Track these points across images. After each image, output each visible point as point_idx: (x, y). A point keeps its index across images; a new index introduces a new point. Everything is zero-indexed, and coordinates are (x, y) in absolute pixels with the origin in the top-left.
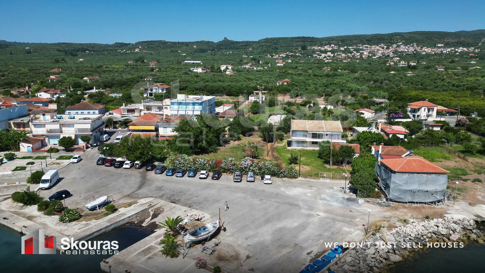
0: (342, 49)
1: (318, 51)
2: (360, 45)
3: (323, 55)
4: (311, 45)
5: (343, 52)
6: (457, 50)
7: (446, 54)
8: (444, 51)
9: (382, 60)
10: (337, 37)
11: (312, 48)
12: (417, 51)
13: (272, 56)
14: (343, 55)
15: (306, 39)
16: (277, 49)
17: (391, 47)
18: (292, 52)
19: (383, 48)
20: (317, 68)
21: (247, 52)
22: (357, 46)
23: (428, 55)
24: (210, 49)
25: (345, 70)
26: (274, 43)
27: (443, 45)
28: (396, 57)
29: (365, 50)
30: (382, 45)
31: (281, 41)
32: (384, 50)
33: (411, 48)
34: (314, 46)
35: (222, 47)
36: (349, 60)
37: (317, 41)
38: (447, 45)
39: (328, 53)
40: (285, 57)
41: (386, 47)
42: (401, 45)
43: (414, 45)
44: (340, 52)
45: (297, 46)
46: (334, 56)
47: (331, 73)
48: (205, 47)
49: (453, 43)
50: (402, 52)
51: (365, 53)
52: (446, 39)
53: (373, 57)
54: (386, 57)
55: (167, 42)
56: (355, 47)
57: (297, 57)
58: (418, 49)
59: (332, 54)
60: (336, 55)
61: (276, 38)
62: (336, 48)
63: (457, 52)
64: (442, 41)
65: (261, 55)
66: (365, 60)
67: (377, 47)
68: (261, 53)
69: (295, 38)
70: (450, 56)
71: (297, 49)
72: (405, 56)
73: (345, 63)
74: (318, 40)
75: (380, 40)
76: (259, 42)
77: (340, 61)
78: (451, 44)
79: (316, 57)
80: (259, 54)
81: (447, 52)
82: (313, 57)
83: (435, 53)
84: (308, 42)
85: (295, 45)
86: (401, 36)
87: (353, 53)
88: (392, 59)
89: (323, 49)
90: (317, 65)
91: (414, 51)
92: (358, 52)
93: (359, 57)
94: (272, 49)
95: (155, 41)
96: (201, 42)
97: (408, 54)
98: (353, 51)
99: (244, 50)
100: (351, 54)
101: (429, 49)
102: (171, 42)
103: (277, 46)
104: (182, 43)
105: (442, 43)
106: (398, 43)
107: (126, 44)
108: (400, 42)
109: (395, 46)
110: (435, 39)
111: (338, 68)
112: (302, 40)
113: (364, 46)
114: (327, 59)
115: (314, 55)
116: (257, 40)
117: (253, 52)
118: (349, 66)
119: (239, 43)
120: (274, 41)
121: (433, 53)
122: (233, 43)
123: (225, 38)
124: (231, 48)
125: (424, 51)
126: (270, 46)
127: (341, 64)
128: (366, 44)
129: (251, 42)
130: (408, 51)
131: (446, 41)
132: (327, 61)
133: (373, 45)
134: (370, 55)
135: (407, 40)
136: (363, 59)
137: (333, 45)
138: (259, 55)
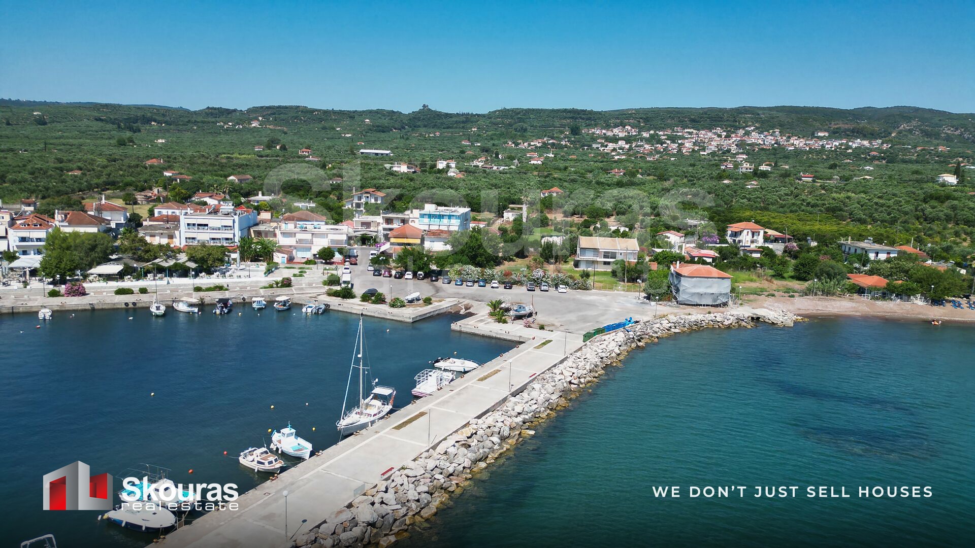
0: (645, 135)
1: (602, 138)
2: (679, 129)
3: (611, 146)
4: (588, 126)
5: (648, 141)
6: (850, 144)
7: (830, 150)
8: (827, 146)
9: (716, 158)
10: (638, 111)
11: (590, 132)
12: (779, 144)
13: (517, 144)
14: (647, 147)
15: (579, 114)
16: (525, 130)
17: (733, 135)
18: (552, 138)
19: (720, 136)
20: (601, 171)
21: (469, 135)
22: (673, 130)
23: (798, 152)
24: (396, 126)
25: (649, 175)
26: (518, 118)
27: (827, 134)
28: (742, 153)
29: (687, 138)
30: (719, 130)
31: (531, 116)
32: (721, 140)
33: (770, 138)
34: (594, 128)
35: (419, 123)
36: (657, 156)
37: (599, 118)
38: (835, 134)
39: (620, 142)
40: (540, 147)
41: (725, 134)
42: (753, 131)
43: (775, 132)
44: (642, 141)
45: (563, 126)
46: (630, 149)
47: (625, 180)
48: (385, 122)
49: (845, 131)
50: (752, 145)
51: (687, 145)
52: (833, 123)
53: (701, 153)
54: (724, 153)
55: (313, 111)
56: (669, 132)
57: (561, 147)
58: (782, 140)
59: (626, 143)
60: (634, 145)
61: (523, 110)
62: (634, 134)
63: (850, 147)
64: (826, 127)
65: (496, 142)
66: (687, 158)
67: (710, 134)
68: (495, 137)
69: (558, 111)
70: (837, 154)
71: (562, 132)
72: (758, 152)
73: (649, 162)
74: (600, 116)
75: (715, 121)
76: (490, 116)
77: (641, 157)
78: (842, 132)
79: (598, 148)
80: (492, 139)
81: (831, 148)
82: (592, 149)
83: (810, 148)
84: (583, 119)
85: (557, 124)
86: (753, 114)
87: (665, 143)
88: (735, 157)
89: (610, 134)
90: (600, 165)
91: (775, 143)
92: (673, 142)
93: (675, 151)
94: (516, 130)
95: (286, 107)
96: (378, 112)
97: (763, 149)
98: (666, 139)
99: (462, 130)
100: (662, 145)
101: (802, 140)
102: (319, 111)
103: (525, 125)
104: (341, 113)
105: (825, 131)
106: (747, 127)
107: (227, 110)
108: (750, 126)
109: (741, 132)
110: (815, 122)
111: (638, 171)
112: (572, 115)
113: (686, 130)
114: (619, 154)
115: (594, 146)
116: (485, 112)
117: (479, 135)
118: (656, 169)
119: (451, 117)
120: (519, 116)
121: (808, 149)
122: (439, 115)
123: (424, 106)
124: (435, 125)
125: (793, 144)
126: (510, 125)
127: (642, 165)
128: (689, 128)
129: (475, 115)
130: (764, 144)
131: (833, 126)
132: (618, 157)
133: (703, 129)
134: (696, 148)
135: (762, 122)
136: (682, 155)
137: (629, 128)
138: (492, 142)
